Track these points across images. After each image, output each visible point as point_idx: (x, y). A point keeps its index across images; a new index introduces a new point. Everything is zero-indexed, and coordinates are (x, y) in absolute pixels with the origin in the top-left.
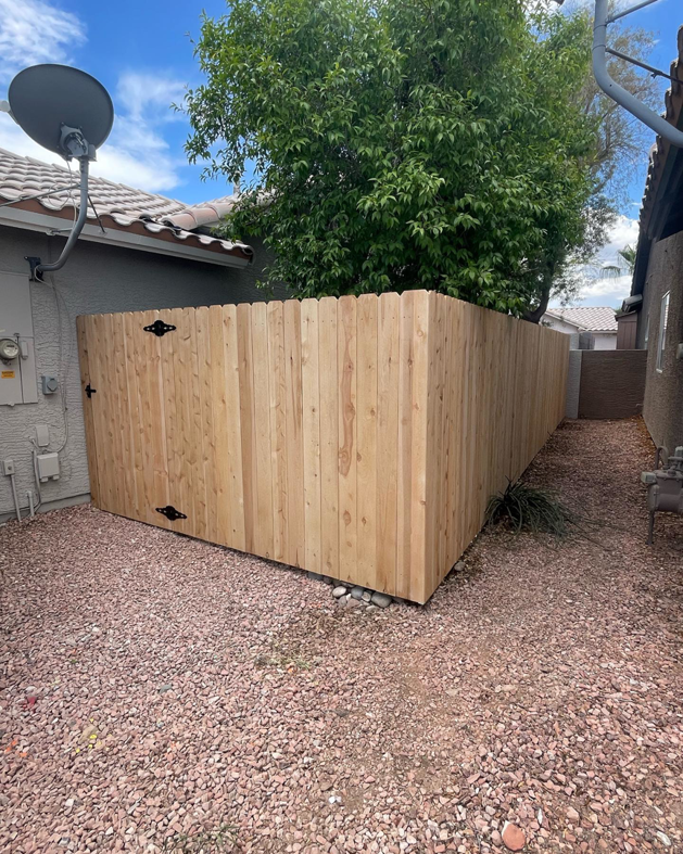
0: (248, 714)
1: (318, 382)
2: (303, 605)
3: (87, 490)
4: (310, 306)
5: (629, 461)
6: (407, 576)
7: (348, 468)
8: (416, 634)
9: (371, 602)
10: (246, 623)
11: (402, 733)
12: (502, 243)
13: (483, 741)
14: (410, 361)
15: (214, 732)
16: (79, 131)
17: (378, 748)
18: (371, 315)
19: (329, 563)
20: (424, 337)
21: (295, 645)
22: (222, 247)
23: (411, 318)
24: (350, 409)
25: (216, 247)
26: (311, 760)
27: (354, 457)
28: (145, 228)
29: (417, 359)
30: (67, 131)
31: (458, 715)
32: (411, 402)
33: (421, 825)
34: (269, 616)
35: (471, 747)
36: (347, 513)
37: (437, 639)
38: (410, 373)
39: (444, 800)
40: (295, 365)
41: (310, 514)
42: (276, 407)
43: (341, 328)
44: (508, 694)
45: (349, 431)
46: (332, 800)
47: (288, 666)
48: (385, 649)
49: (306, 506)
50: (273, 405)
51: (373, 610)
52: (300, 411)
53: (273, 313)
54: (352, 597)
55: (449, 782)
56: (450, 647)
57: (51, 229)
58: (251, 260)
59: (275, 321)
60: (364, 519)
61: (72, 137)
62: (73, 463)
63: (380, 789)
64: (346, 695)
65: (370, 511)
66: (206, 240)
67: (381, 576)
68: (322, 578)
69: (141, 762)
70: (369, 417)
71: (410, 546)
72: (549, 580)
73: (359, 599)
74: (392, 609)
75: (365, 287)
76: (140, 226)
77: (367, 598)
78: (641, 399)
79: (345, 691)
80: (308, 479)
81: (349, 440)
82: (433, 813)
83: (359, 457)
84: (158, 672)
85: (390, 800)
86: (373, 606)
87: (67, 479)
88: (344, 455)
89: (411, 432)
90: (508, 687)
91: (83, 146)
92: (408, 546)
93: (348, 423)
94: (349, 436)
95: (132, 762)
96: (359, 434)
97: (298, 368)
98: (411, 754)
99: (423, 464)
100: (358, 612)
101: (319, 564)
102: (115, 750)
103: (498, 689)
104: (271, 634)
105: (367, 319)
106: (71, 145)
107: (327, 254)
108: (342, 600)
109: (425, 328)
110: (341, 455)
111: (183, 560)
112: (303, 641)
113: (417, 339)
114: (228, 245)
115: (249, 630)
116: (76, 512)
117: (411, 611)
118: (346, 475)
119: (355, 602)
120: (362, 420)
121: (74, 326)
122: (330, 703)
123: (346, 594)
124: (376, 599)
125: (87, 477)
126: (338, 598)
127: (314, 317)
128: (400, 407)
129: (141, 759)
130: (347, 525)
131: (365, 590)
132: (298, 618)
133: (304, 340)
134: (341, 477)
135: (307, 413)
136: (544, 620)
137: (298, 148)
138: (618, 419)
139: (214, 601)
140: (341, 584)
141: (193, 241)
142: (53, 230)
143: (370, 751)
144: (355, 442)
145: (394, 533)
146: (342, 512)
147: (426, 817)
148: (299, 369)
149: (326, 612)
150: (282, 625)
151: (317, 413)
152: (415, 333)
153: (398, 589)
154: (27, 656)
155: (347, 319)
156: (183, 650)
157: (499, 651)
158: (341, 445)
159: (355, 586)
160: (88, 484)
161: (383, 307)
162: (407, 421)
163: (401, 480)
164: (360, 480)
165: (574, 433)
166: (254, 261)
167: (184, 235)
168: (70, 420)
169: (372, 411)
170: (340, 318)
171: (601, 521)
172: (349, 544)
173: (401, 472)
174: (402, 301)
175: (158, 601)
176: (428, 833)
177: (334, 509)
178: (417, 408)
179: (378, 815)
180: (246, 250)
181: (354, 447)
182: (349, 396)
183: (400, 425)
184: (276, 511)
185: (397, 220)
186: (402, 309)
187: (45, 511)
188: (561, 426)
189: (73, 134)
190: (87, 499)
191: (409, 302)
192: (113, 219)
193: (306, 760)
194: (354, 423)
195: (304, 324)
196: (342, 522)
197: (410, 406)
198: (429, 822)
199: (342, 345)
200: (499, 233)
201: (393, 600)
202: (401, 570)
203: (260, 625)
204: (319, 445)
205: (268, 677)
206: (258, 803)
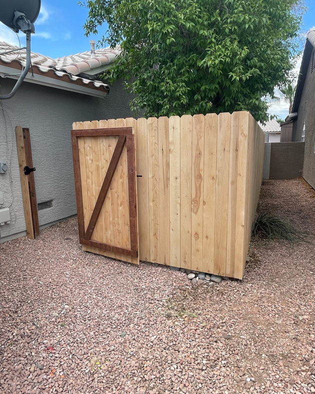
0: (177, 343)
1: (179, 163)
2: (174, 285)
3: (25, 229)
4: (174, 120)
5: (306, 201)
6: (233, 265)
7: (198, 209)
8: (244, 295)
9: (211, 281)
10: (148, 296)
11: (265, 344)
12: (267, 85)
13: (307, 343)
14: (237, 150)
15: (164, 354)
16: (23, 14)
17: (257, 353)
18: (213, 125)
19: (185, 262)
20: (246, 137)
21: (180, 306)
22: (94, 85)
23: (237, 127)
24: (199, 177)
25: (91, 85)
26: (225, 362)
27: (201, 203)
28: (55, 74)
29: (241, 149)
30: (18, 14)
31: (288, 332)
32: (237, 172)
33: (299, 386)
34: (158, 292)
35: (303, 347)
36: (196, 234)
37: (256, 296)
38: (237, 157)
39: (304, 374)
40: (165, 153)
41: (173, 236)
42: (153, 177)
43: (195, 133)
44: (307, 320)
45: (198, 189)
46: (248, 380)
47: (184, 317)
48: (231, 304)
49: (171, 231)
50: (150, 176)
51: (213, 285)
52: (168, 179)
53: (151, 124)
54: (199, 279)
55: (301, 365)
56: (264, 299)
57: (4, 73)
58: (108, 93)
59: (152, 129)
60: (207, 237)
61: (21, 18)
62: (17, 213)
63: (270, 372)
64: (224, 328)
65: (211, 232)
66: (86, 81)
67: (217, 266)
68: (180, 269)
69: (133, 373)
70: (211, 181)
71: (234, 249)
72: (296, 263)
73: (204, 279)
74: (224, 283)
75: (196, 110)
76: (52, 72)
77: (208, 278)
78: (302, 168)
79: (223, 326)
80: (172, 217)
81: (198, 195)
82: (302, 380)
83: (204, 203)
84: (114, 326)
85: (278, 376)
86: (212, 283)
87: (14, 223)
88: (195, 203)
89: (236, 189)
90: (305, 317)
91: (28, 24)
92: (233, 250)
93: (198, 185)
94: (198, 192)
95: (130, 374)
96: (205, 191)
97: (167, 154)
98: (275, 353)
99: (244, 205)
100: (205, 286)
101: (179, 263)
102: (115, 369)
103: (301, 318)
104: (165, 301)
105: (211, 128)
106: (20, 23)
107: (179, 91)
108: (194, 280)
109: (246, 132)
110: (193, 203)
111: (97, 265)
112: (185, 303)
113: (241, 137)
114: (98, 84)
115: (152, 300)
116: (20, 242)
117: (235, 284)
118: (196, 213)
119: (202, 281)
120: (207, 183)
121: (14, 132)
122: (218, 333)
123: (196, 277)
124: (213, 279)
125: (24, 221)
126: (191, 280)
127: (178, 126)
128: (230, 175)
129: (133, 371)
130: (196, 240)
131: (206, 274)
132: (175, 292)
133: (171, 139)
134: (193, 214)
135: (172, 180)
136: (305, 282)
137: (170, 30)
138: (290, 179)
139: (125, 286)
140: (192, 272)
141: (79, 82)
142: (6, 74)
143: (253, 354)
144: (202, 195)
145: (225, 243)
146: (193, 233)
147: (300, 383)
148: (167, 156)
149: (188, 287)
150: (168, 296)
151: (179, 180)
152: (240, 134)
153: (227, 272)
154: (34, 324)
155: (198, 127)
156: (122, 313)
157: (290, 300)
158: (194, 196)
159: (200, 273)
160: (25, 226)
161: (221, 120)
162: (234, 183)
163: (230, 214)
164: (204, 215)
165: (271, 187)
166: (110, 93)
167: (75, 78)
168: (14, 188)
169: (213, 178)
170: (194, 127)
171: (306, 232)
172: (198, 251)
173: (230, 211)
174: (232, 117)
175: (93, 288)
176: (305, 389)
177: (188, 232)
178: (240, 175)
179: (275, 384)
180: (107, 87)
181: (202, 198)
182: (199, 170)
183: (230, 185)
184: (152, 234)
185: (221, 72)
186: (232, 121)
187: (2, 242)
188: (263, 184)
189: (22, 16)
190: (25, 234)
191: (236, 118)
192: (38, 68)
193: (223, 362)
194: (202, 184)
195: (171, 131)
196: (193, 239)
197: (236, 174)
198: (302, 385)
199: (195, 142)
200: (266, 80)
201: (223, 278)
202: (229, 262)
203: (156, 296)
204: (180, 197)
205: (176, 323)
206: (211, 386)
